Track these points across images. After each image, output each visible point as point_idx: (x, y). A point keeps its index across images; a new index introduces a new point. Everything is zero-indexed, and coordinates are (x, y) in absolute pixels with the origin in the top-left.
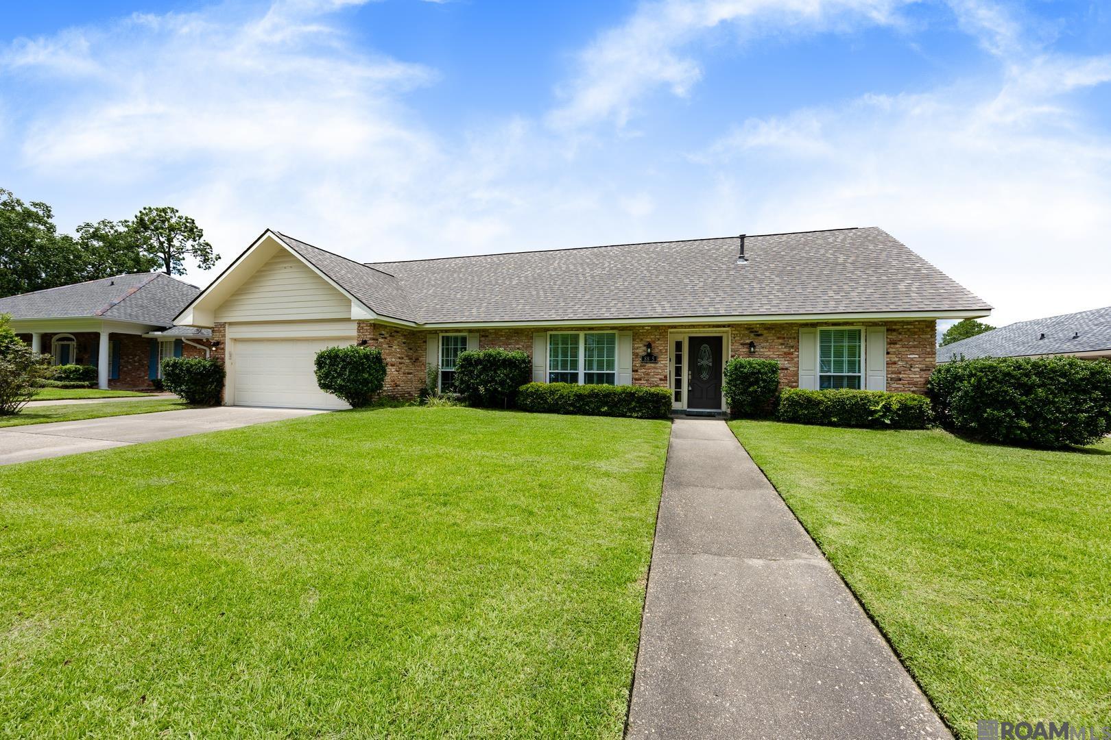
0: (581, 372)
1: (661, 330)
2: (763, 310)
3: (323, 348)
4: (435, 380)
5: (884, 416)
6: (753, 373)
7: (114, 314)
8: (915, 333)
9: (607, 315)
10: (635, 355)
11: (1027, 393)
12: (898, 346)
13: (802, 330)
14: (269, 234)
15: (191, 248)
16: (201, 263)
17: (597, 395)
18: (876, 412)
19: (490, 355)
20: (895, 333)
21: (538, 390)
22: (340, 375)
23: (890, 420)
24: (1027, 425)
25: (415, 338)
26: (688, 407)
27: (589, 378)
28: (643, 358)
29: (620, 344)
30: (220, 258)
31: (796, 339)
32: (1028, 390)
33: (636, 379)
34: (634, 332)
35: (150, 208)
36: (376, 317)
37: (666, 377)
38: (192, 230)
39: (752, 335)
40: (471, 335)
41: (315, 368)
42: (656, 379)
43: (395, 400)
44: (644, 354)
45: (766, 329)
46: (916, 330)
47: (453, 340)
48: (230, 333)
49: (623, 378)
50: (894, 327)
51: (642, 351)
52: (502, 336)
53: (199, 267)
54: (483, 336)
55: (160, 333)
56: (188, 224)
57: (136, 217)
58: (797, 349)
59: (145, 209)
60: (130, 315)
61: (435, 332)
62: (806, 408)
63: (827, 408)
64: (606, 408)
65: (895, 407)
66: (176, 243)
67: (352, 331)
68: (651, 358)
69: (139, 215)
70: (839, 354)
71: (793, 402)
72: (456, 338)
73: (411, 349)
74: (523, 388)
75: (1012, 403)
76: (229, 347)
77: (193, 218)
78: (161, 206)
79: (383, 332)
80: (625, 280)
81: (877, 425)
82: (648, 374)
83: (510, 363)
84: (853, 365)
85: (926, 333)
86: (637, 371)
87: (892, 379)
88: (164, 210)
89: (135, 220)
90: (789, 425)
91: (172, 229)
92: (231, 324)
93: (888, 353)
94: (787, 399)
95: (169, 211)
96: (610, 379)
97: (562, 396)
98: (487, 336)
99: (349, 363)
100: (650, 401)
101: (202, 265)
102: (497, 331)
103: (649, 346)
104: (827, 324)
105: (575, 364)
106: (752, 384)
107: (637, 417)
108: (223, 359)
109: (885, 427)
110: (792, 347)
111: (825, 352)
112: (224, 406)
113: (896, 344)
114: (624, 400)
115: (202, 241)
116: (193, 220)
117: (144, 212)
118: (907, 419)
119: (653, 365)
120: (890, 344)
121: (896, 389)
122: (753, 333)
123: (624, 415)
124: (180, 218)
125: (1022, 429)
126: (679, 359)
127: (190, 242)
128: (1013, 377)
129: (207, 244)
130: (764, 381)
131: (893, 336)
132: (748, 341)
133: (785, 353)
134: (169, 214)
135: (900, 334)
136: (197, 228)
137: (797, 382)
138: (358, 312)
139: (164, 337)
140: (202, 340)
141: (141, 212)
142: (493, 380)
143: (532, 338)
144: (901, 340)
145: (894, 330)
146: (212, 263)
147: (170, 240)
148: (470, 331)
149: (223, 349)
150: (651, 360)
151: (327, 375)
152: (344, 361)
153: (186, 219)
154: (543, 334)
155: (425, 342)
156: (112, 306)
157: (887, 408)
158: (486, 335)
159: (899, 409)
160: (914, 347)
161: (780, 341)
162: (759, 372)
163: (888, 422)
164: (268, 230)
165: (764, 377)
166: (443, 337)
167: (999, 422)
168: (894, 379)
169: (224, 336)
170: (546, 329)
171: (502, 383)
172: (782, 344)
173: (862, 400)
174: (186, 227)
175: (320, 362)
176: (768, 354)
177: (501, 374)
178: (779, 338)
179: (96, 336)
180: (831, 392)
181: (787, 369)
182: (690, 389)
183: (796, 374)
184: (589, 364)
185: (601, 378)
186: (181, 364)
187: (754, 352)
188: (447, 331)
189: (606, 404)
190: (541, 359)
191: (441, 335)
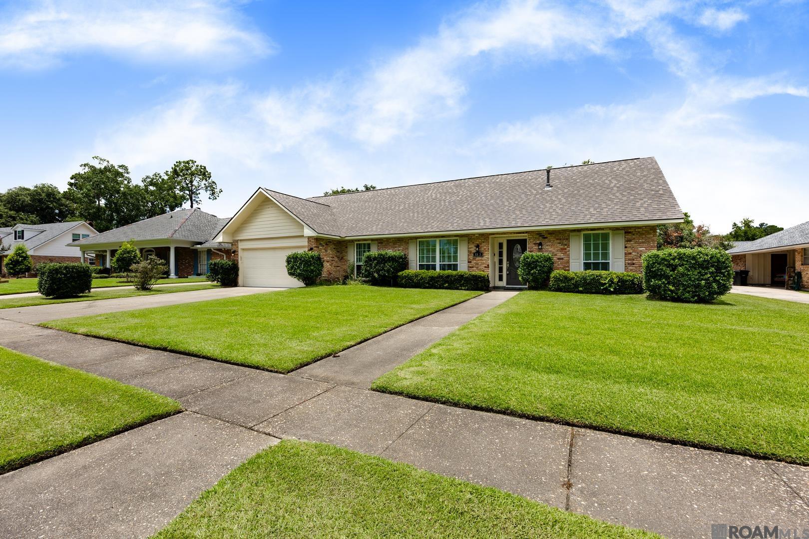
0: (438, 263)
1: (485, 237)
2: (544, 223)
3: (290, 253)
4: (353, 271)
5: (610, 286)
6: (533, 262)
7: (177, 236)
8: (643, 234)
9: (451, 228)
10: (470, 252)
11: (673, 270)
12: (632, 243)
13: (571, 234)
14: (260, 189)
15: (204, 186)
16: (210, 196)
17: (442, 277)
18: (605, 284)
19: (382, 255)
20: (630, 234)
21: (409, 275)
22: (299, 268)
23: (614, 288)
24: (673, 288)
25: (340, 246)
26: (507, 285)
27: (443, 267)
28: (474, 254)
29: (460, 245)
30: (222, 191)
31: (568, 239)
33: (470, 267)
34: (469, 238)
35: (180, 162)
36: (317, 234)
37: (488, 265)
38: (204, 173)
39: (541, 238)
40: (373, 242)
41: (286, 264)
42: (482, 267)
43: (329, 282)
44: (475, 251)
45: (549, 234)
46: (643, 232)
47: (363, 245)
48: (241, 246)
49: (463, 267)
50: (630, 230)
51: (473, 250)
52: (391, 242)
53: (210, 198)
54: (380, 243)
55: (199, 246)
56: (202, 170)
57: (172, 168)
58: (569, 246)
59: (177, 162)
60: (185, 236)
61: (352, 241)
62: (564, 282)
63: (576, 282)
64: (447, 284)
65: (616, 280)
66: (195, 183)
67: (305, 242)
68: (479, 254)
69: (174, 167)
70: (596, 248)
71: (557, 279)
72: (364, 244)
73: (338, 252)
74: (400, 274)
75: (667, 277)
76: (240, 253)
78: (186, 160)
79: (322, 243)
80: (469, 204)
81: (606, 292)
82: (477, 264)
83: (392, 259)
84: (605, 255)
85: (650, 234)
86: (471, 262)
87: (628, 264)
88: (188, 162)
89: (172, 170)
90: (554, 293)
91: (192, 174)
92: (241, 240)
93: (626, 247)
94: (554, 277)
95: (190, 162)
96: (455, 267)
97: (422, 278)
98: (382, 243)
99: (304, 261)
101: (211, 197)
102: (388, 240)
103: (478, 246)
104: (587, 229)
105: (434, 259)
106: (533, 269)
107: (465, 290)
108: (237, 260)
109: (611, 293)
110: (566, 245)
111: (587, 247)
112: (239, 287)
113: (631, 241)
114: (457, 279)
115: (210, 181)
116: (205, 167)
117: (176, 164)
118: (625, 287)
119: (480, 258)
120: (627, 241)
121: (631, 270)
122: (542, 236)
123: (457, 289)
124: (197, 166)
125: (671, 291)
126: (501, 254)
127: (204, 182)
129: (214, 182)
130: (540, 266)
131: (629, 236)
132: (538, 242)
133: (561, 249)
134: (191, 165)
135: (634, 235)
136: (207, 172)
137: (569, 267)
138: (308, 232)
139: (202, 248)
140: (221, 249)
141: (175, 165)
142: (383, 269)
143: (408, 243)
144: (634, 239)
145: (630, 232)
146: (217, 195)
147: (191, 182)
148: (372, 240)
149: (238, 255)
150: (479, 255)
151: (292, 268)
152: (300, 260)
153: (201, 166)
154: (415, 240)
155: (347, 247)
156: (176, 231)
157: (611, 281)
158: (382, 242)
159: (618, 282)
160: (643, 243)
161: (558, 241)
162: (537, 261)
163: (612, 290)
165: (540, 264)
166: (357, 244)
167: (660, 287)
168: (630, 264)
169: (238, 247)
170: (416, 238)
171: (388, 271)
172: (559, 243)
173: (597, 277)
174: (201, 172)
175: (288, 262)
176: (550, 250)
177: (388, 266)
178: (557, 239)
179: (168, 249)
180: (590, 272)
181: (562, 259)
182: (508, 273)
183: (568, 262)
184: (443, 258)
185: (450, 267)
186: (218, 263)
187: (541, 248)
188: (359, 240)
189: (446, 282)
190: (414, 256)
191: (356, 243)
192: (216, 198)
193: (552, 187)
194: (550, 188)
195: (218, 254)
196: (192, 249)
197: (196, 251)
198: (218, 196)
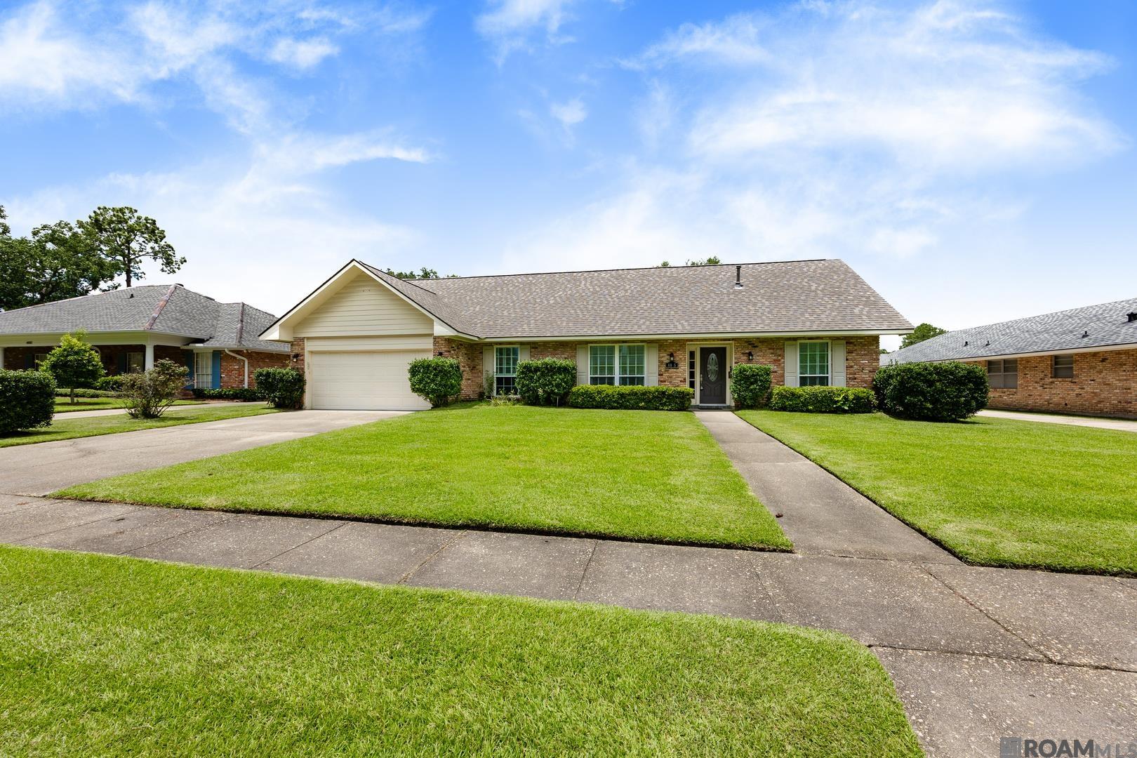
0: (617, 375)
1: (681, 343)
2: (758, 328)
3: (411, 359)
4: (491, 385)
5: (844, 404)
6: (753, 375)
7: (159, 328)
8: (865, 345)
9: (639, 331)
10: (661, 362)
11: (930, 386)
12: (854, 354)
13: (786, 343)
14: (354, 263)
15: (150, 251)
16: (164, 266)
17: (636, 394)
18: (838, 401)
19: (547, 364)
20: (851, 345)
21: (587, 391)
22: (433, 381)
23: (848, 407)
24: (930, 406)
25: (474, 349)
26: (701, 403)
27: (624, 381)
28: (667, 365)
29: (648, 355)
30: (185, 261)
31: (783, 349)
32: (931, 383)
33: (661, 381)
34: (659, 344)
35: (105, 208)
36: (455, 333)
37: (685, 379)
38: (152, 231)
39: (750, 346)
40: (523, 346)
41: (409, 376)
42: (677, 381)
43: (467, 402)
44: (668, 361)
45: (760, 342)
46: (866, 343)
47: (506, 351)
48: (309, 346)
49: (651, 381)
50: (851, 341)
51: (666, 359)
52: (550, 348)
53: (163, 270)
54: (533, 348)
55: (201, 345)
56: (149, 225)
57: (90, 217)
58: (783, 357)
59: (99, 208)
60: (173, 328)
61: (491, 344)
62: (790, 400)
63: (805, 399)
64: (643, 404)
65: (851, 397)
66: (134, 245)
67: (428, 344)
68: (673, 364)
69: (93, 215)
70: (813, 360)
71: (782, 396)
72: (508, 350)
73: (469, 359)
74: (574, 389)
75: (923, 393)
76: (308, 358)
77: (154, 219)
78: (118, 206)
79: (454, 346)
80: (646, 302)
81: (839, 411)
82: (671, 377)
83: (565, 370)
84: (823, 369)
85: (873, 345)
86: (662, 375)
87: (850, 378)
88: (121, 210)
89: (89, 220)
90: (780, 413)
91: (131, 230)
92: (308, 338)
93: (847, 360)
94: (777, 394)
95: (126, 211)
96: (641, 381)
97: (608, 395)
98: (537, 348)
99: (440, 371)
100: (677, 397)
101: (165, 269)
102: (546, 344)
103: (671, 355)
104: (804, 338)
105: (611, 370)
106: (752, 383)
107: (667, 410)
108: (303, 369)
109: (845, 412)
110: (780, 355)
111: (803, 360)
112: (305, 409)
113: (852, 353)
114: (657, 397)
115: (162, 243)
116: (154, 221)
117: (98, 212)
118: (859, 406)
119: (675, 370)
120: (849, 353)
121: (853, 385)
122: (751, 345)
123: (657, 409)
124: (139, 218)
125: (928, 409)
126: (692, 365)
127: (152, 244)
128: (923, 375)
129: (169, 246)
130: (761, 381)
131: (851, 348)
132: (747, 351)
133: (775, 360)
134: (128, 215)
135: (855, 345)
136: (158, 229)
137: (783, 381)
138: (440, 330)
139: (205, 348)
141: (95, 212)
142: (551, 384)
143: (576, 349)
144: (856, 350)
145: (851, 343)
146: (177, 266)
147: (128, 241)
148: (522, 343)
149: (303, 360)
150: (673, 366)
151: (420, 381)
152: (435, 369)
153: (146, 219)
154: (585, 346)
155: (482, 353)
156: (155, 319)
157: (846, 398)
158: (535, 347)
159: (853, 399)
160: (865, 355)
161: (771, 351)
162: (757, 375)
163: (846, 408)
164: (354, 260)
165: (761, 378)
166: (497, 349)
167: (914, 405)
168: (851, 379)
169: (303, 349)
170: (587, 342)
171: (558, 386)
172: (772, 353)
173: (829, 393)
174: (147, 228)
175: (414, 370)
176: (762, 362)
177: (558, 378)
178: (770, 349)
180: (808, 388)
181: (776, 372)
182: (702, 388)
183: (783, 376)
184: (623, 370)
185: (632, 381)
187: (752, 359)
188: (501, 343)
189: (643, 400)
190: (584, 366)
191: (495, 347)
192: (174, 271)
193: (742, 286)
194: (741, 288)
195: (235, 358)
196: (183, 350)
197: (190, 353)
198: (179, 269)
